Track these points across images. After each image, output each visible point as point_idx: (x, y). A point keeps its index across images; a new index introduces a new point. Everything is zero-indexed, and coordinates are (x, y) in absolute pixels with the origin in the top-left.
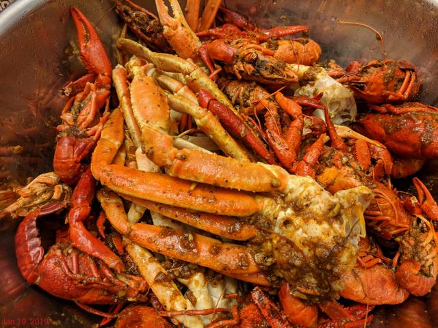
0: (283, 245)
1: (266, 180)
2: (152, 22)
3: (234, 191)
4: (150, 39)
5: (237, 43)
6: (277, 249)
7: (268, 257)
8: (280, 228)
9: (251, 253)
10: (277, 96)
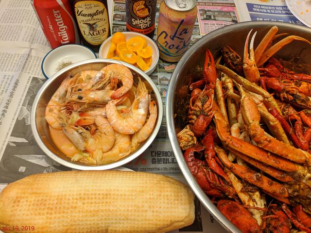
0: (306, 188)
1: (304, 158)
2: (238, 60)
3: (289, 160)
4: (234, 68)
5: (284, 82)
6: (302, 189)
7: (295, 192)
8: (306, 181)
9: (287, 188)
10: (301, 114)
